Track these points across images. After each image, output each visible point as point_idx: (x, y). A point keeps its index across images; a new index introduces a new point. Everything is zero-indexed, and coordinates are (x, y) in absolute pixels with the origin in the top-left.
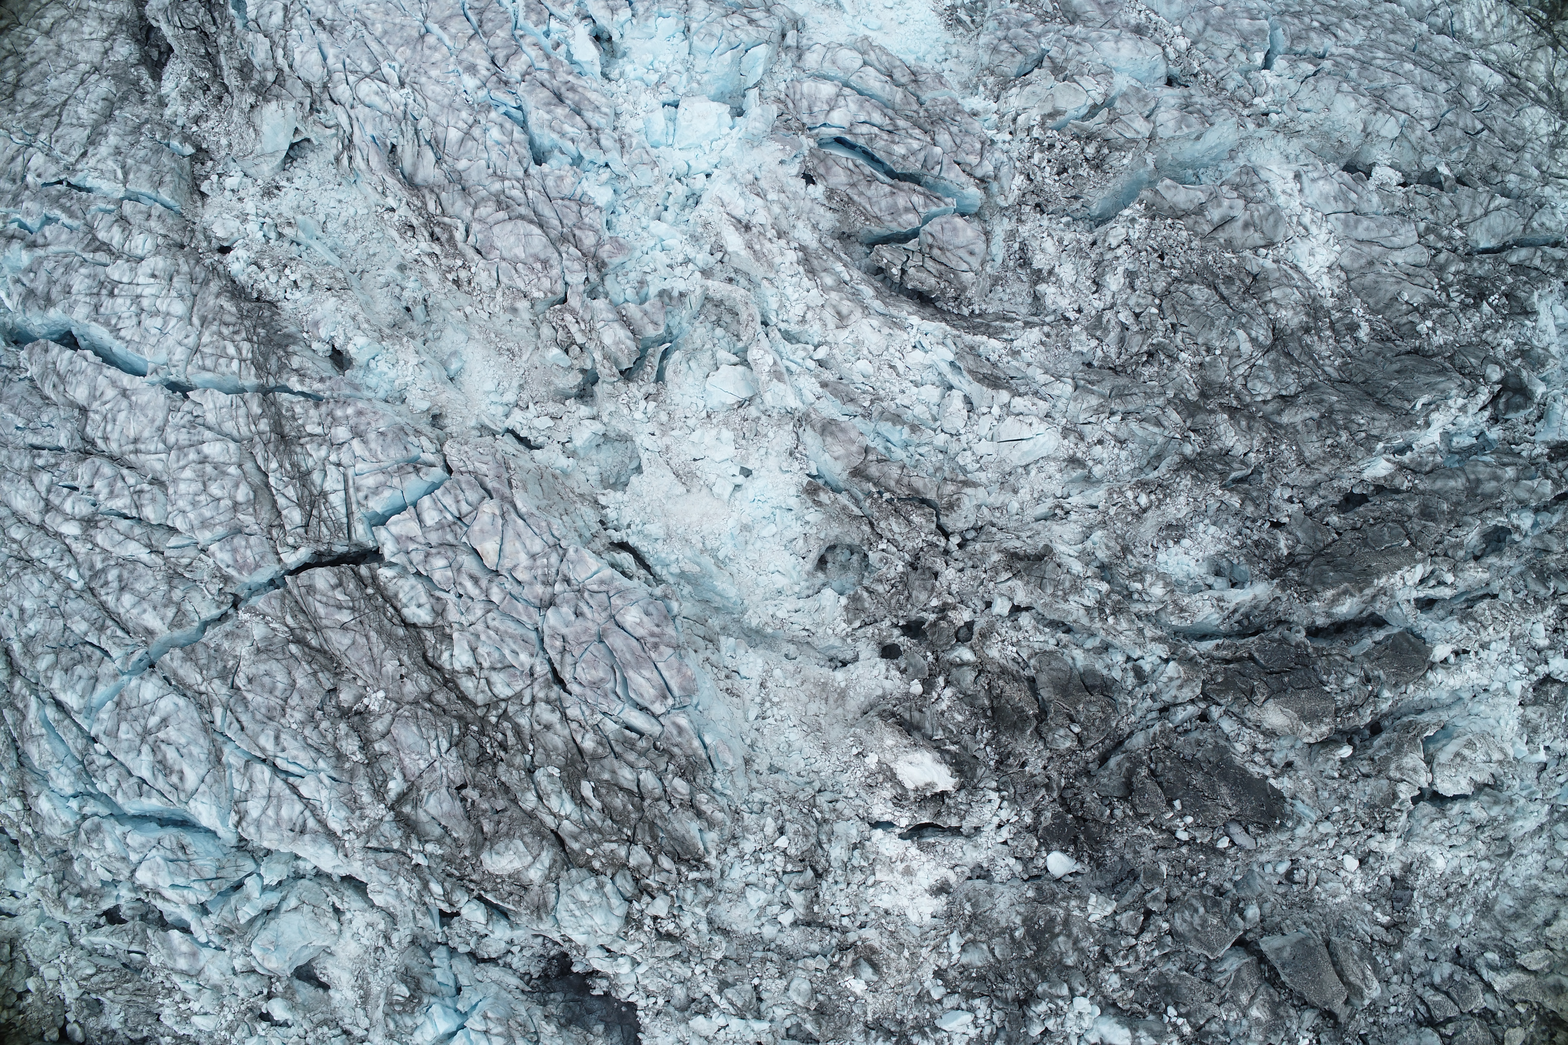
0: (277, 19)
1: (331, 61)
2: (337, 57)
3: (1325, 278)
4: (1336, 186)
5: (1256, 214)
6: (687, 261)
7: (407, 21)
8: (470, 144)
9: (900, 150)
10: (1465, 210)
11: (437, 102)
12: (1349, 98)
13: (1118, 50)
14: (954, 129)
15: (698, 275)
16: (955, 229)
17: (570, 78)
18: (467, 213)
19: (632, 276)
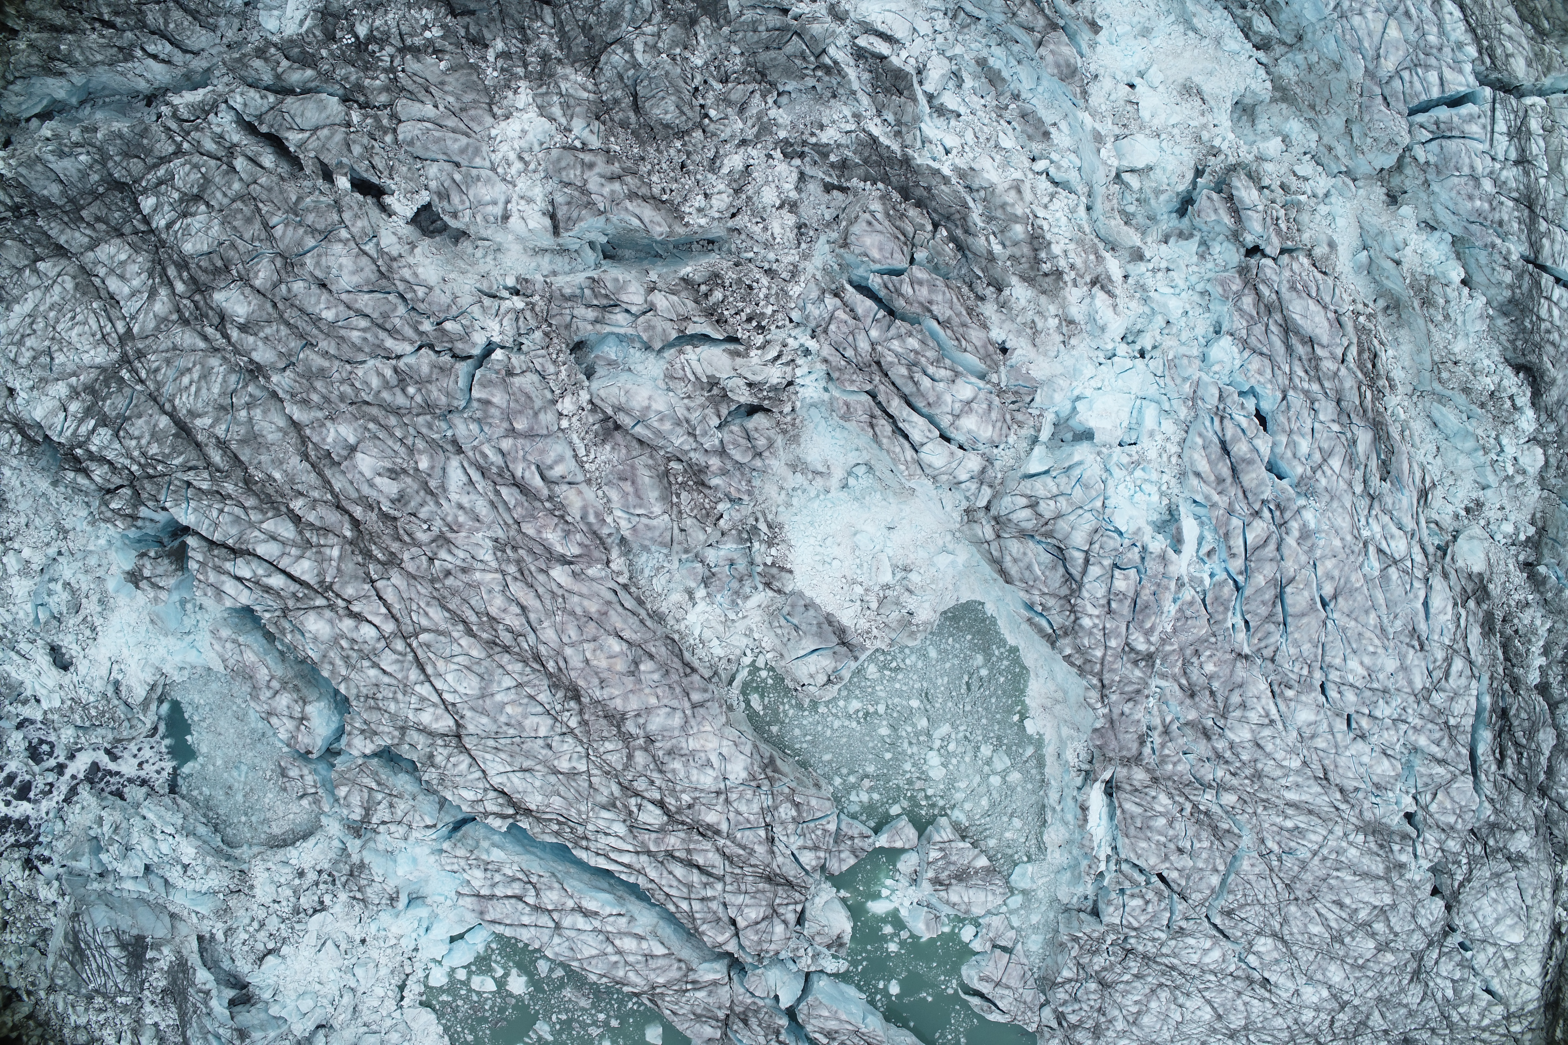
0: (1458, 664)
1: (1422, 594)
2: (1416, 597)
3: (520, 105)
4: (471, 193)
5: (578, 173)
6: (1155, 271)
7: (1342, 621)
8: (1326, 446)
9: (913, 343)
10: (339, 136)
11: (1343, 507)
12: (422, 277)
13: (650, 398)
14: (849, 353)
15: (1148, 255)
16: (881, 250)
17: (1216, 498)
18: (1343, 371)
19: (1210, 265)
